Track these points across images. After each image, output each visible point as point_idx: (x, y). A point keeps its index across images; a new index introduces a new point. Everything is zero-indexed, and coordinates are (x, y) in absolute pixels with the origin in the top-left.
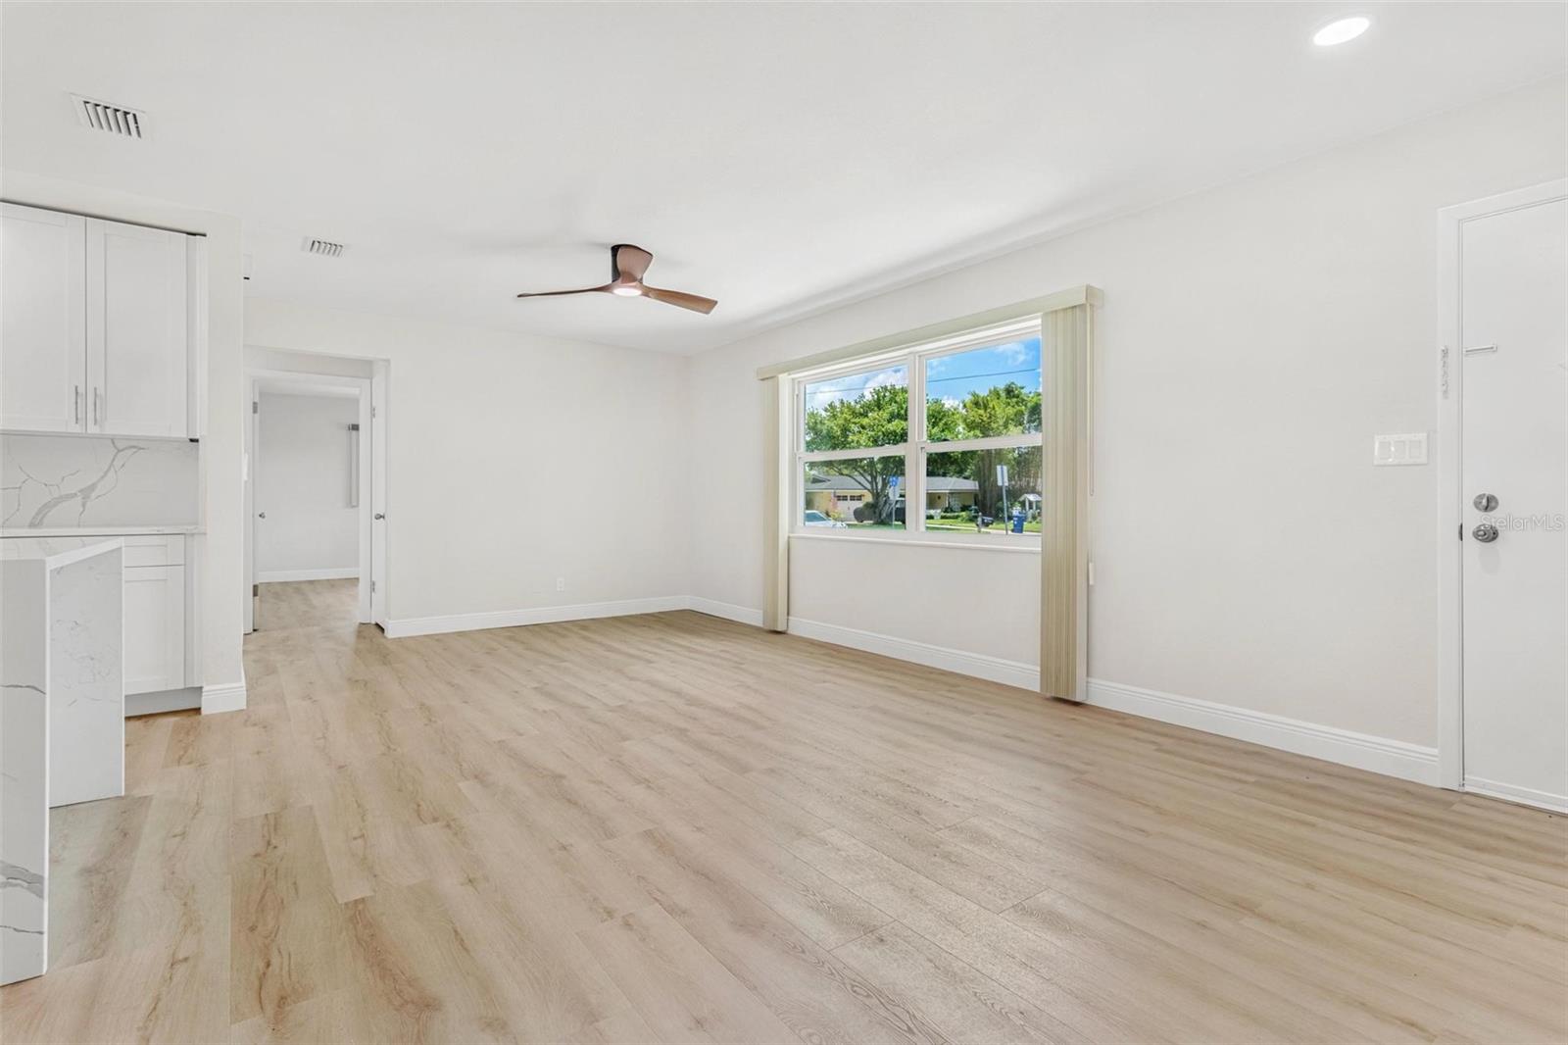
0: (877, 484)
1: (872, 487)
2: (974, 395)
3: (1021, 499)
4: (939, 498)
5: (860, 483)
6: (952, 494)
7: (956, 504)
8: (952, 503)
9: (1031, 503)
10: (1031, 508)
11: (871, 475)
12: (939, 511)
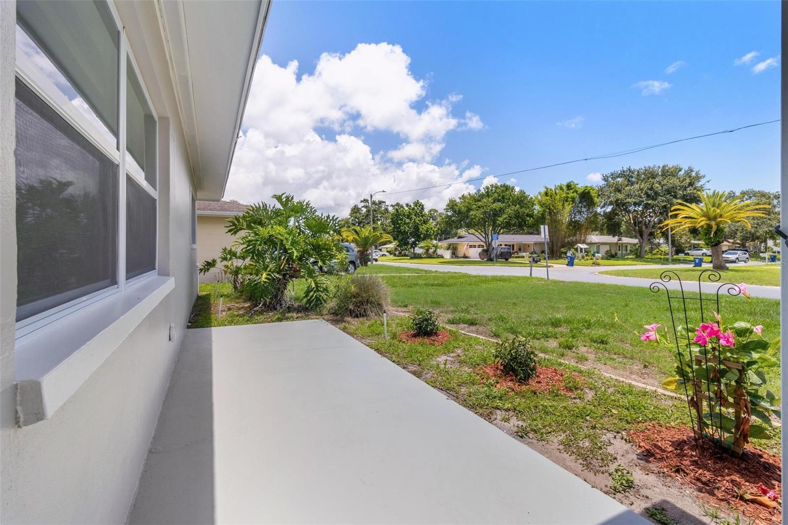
0: (488, 239)
1: (486, 240)
2: (547, 188)
3: (576, 247)
4: (529, 246)
5: (478, 238)
6: (535, 244)
7: (538, 250)
8: (536, 249)
9: (581, 249)
10: (581, 252)
11: (485, 234)
12: (528, 253)
